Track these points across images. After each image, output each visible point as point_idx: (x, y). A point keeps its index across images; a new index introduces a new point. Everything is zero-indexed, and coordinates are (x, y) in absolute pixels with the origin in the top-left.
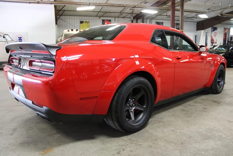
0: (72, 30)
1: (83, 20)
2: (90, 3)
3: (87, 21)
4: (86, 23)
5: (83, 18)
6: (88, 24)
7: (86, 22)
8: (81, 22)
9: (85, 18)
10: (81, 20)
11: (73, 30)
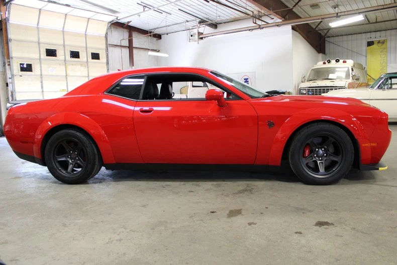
0: (337, 61)
1: (372, 40)
2: (337, 14)
3: (382, 39)
4: (380, 45)
5: (373, 35)
6: (384, 46)
7: (379, 42)
8: (370, 44)
9: (378, 34)
10: (370, 40)
11: (339, 61)
